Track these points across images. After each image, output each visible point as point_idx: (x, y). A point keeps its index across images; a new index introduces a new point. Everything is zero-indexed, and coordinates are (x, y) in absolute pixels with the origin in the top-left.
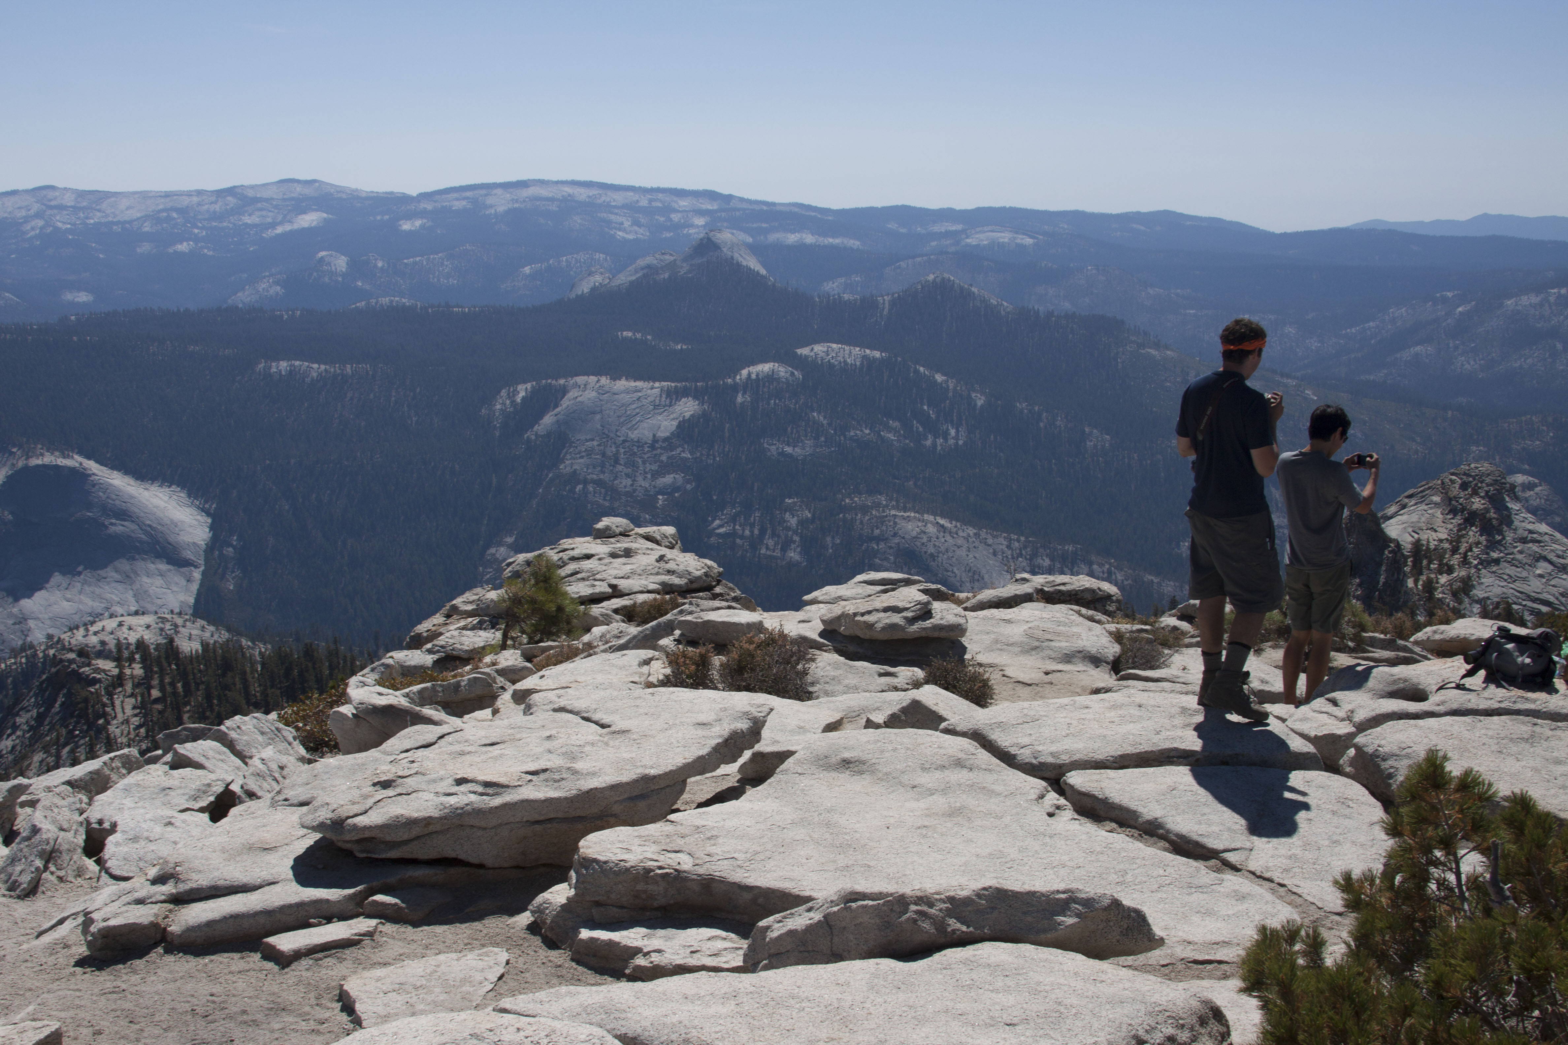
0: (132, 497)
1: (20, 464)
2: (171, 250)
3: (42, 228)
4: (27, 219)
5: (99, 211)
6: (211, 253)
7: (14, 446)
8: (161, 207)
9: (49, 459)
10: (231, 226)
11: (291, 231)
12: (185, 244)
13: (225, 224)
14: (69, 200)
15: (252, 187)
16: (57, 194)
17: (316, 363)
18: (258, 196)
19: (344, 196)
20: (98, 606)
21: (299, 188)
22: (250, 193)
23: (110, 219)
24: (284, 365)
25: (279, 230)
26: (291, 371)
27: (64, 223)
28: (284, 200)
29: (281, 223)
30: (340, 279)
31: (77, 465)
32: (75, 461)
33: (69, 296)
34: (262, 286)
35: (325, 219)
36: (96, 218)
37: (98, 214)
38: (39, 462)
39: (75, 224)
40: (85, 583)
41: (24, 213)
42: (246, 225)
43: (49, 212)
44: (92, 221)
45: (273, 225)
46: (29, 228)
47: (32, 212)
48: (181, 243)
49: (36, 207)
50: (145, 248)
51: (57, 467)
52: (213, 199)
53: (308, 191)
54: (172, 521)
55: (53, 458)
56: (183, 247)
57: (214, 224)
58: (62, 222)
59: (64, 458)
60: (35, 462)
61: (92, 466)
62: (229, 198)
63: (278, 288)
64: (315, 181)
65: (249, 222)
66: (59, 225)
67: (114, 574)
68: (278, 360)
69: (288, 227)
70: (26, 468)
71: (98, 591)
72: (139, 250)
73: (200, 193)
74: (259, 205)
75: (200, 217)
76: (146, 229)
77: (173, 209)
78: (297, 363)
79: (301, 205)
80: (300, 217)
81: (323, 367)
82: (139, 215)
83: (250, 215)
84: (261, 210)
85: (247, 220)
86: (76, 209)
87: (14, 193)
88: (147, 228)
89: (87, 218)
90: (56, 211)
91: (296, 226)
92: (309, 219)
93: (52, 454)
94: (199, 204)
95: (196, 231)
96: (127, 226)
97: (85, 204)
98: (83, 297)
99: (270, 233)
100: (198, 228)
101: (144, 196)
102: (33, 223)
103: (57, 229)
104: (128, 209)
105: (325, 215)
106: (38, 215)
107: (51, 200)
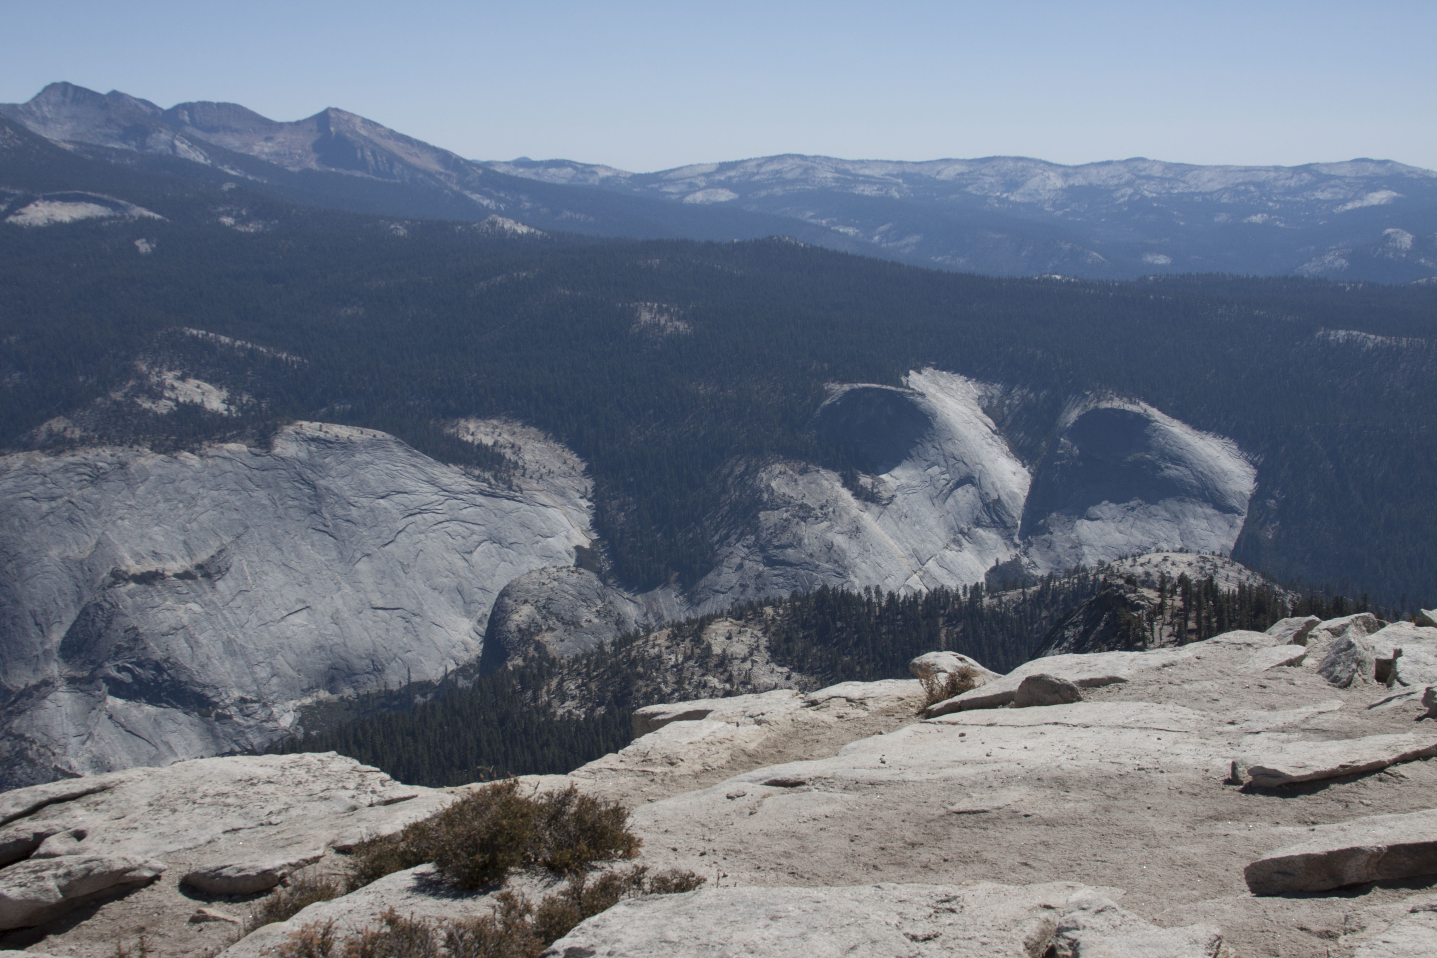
0: (1188, 445)
1: (1092, 406)
2: (1245, 221)
3: (1130, 196)
4: (1118, 187)
5: (1183, 182)
6: (1282, 225)
7: (1088, 390)
8: (1240, 180)
9: (1117, 404)
10: (1304, 200)
11: (1360, 208)
12: (1259, 215)
13: (1298, 199)
14: (1157, 171)
15: (1327, 165)
16: (1147, 165)
17: (1374, 334)
18: (1332, 173)
19: (1415, 176)
20: (1146, 540)
21: (1371, 168)
22: (1325, 171)
23: (1193, 190)
24: (1342, 333)
25: (1350, 206)
26: (1348, 340)
27: (1151, 192)
28: (1356, 178)
29: (1352, 200)
30: (1404, 256)
31: (1142, 411)
32: (1141, 407)
33: (1149, 258)
34: (1328, 258)
35: (1394, 198)
36: (1179, 188)
37: (1182, 185)
38: (1109, 406)
39: (1160, 193)
40: (1137, 518)
41: (1115, 181)
42: (1318, 200)
43: (1138, 182)
44: (1176, 191)
45: (1344, 201)
46: (1119, 195)
47: (1123, 181)
48: (1256, 215)
49: (1127, 176)
50: (1222, 218)
51: (1124, 412)
52: (1290, 175)
53: (1381, 170)
54: (1223, 471)
55: (1121, 403)
56: (1257, 219)
57: (1288, 198)
58: (1149, 191)
59: (1131, 403)
60: (1105, 405)
61: (1155, 413)
62: (1304, 175)
63: (1343, 261)
64: (1386, 162)
65: (1321, 197)
66: (1146, 193)
67: (1164, 513)
68: (1337, 328)
69: (1358, 204)
70: (1096, 410)
71: (1148, 527)
72: (1216, 220)
73: (1277, 169)
74: (1332, 182)
75: (1275, 191)
76: (1224, 201)
77: (1251, 183)
78: (1355, 333)
79: (1372, 184)
80: (1371, 195)
81: (1379, 338)
82: (1219, 187)
83: (1322, 191)
84: (1335, 186)
85: (1319, 195)
86: (1162, 179)
87: (1108, 163)
88: (1225, 199)
89: (1172, 188)
90: (1144, 181)
91: (1365, 203)
92: (1379, 197)
93: (1121, 399)
94: (1276, 179)
95: (1271, 204)
96: (1208, 197)
97: (1171, 175)
98: (1162, 260)
99: (1341, 209)
100: (1273, 201)
101: (1225, 170)
102: (1123, 191)
103: (1143, 197)
104: (1209, 181)
105: (1395, 194)
106: (1128, 184)
107: (1141, 171)
